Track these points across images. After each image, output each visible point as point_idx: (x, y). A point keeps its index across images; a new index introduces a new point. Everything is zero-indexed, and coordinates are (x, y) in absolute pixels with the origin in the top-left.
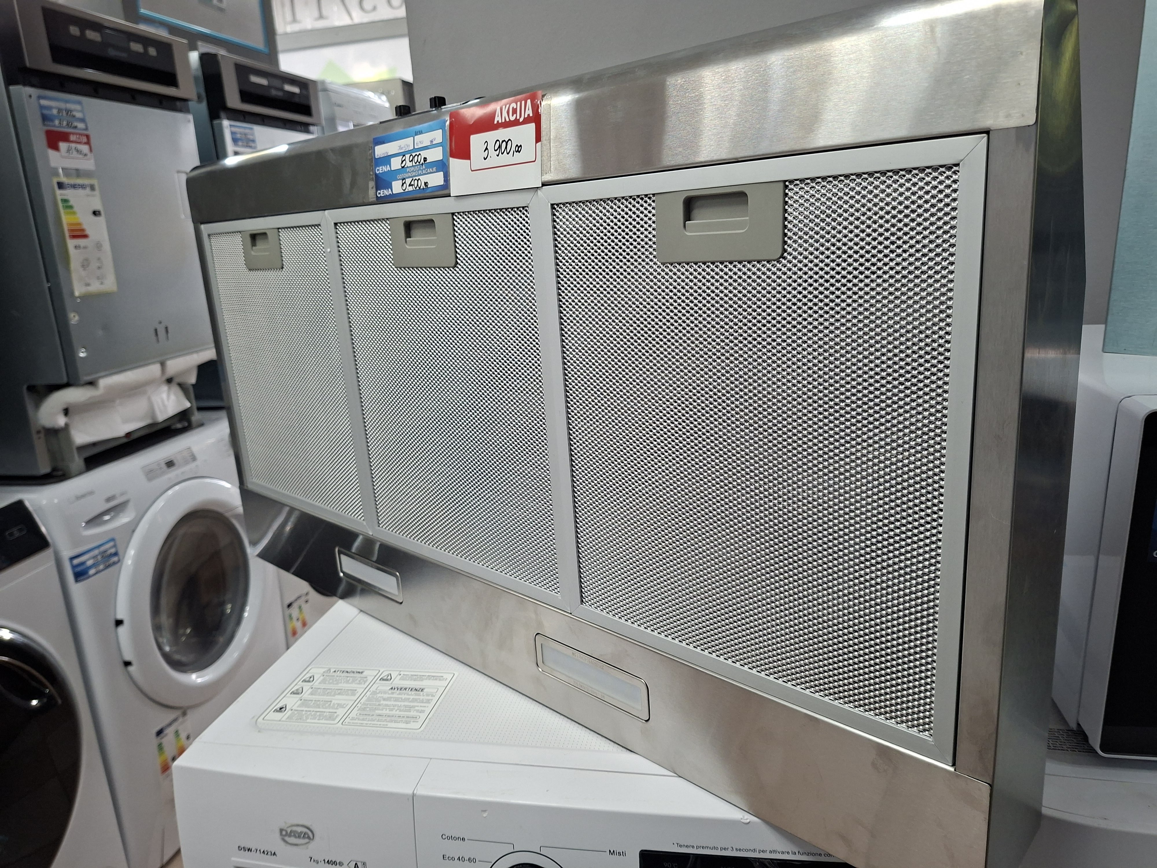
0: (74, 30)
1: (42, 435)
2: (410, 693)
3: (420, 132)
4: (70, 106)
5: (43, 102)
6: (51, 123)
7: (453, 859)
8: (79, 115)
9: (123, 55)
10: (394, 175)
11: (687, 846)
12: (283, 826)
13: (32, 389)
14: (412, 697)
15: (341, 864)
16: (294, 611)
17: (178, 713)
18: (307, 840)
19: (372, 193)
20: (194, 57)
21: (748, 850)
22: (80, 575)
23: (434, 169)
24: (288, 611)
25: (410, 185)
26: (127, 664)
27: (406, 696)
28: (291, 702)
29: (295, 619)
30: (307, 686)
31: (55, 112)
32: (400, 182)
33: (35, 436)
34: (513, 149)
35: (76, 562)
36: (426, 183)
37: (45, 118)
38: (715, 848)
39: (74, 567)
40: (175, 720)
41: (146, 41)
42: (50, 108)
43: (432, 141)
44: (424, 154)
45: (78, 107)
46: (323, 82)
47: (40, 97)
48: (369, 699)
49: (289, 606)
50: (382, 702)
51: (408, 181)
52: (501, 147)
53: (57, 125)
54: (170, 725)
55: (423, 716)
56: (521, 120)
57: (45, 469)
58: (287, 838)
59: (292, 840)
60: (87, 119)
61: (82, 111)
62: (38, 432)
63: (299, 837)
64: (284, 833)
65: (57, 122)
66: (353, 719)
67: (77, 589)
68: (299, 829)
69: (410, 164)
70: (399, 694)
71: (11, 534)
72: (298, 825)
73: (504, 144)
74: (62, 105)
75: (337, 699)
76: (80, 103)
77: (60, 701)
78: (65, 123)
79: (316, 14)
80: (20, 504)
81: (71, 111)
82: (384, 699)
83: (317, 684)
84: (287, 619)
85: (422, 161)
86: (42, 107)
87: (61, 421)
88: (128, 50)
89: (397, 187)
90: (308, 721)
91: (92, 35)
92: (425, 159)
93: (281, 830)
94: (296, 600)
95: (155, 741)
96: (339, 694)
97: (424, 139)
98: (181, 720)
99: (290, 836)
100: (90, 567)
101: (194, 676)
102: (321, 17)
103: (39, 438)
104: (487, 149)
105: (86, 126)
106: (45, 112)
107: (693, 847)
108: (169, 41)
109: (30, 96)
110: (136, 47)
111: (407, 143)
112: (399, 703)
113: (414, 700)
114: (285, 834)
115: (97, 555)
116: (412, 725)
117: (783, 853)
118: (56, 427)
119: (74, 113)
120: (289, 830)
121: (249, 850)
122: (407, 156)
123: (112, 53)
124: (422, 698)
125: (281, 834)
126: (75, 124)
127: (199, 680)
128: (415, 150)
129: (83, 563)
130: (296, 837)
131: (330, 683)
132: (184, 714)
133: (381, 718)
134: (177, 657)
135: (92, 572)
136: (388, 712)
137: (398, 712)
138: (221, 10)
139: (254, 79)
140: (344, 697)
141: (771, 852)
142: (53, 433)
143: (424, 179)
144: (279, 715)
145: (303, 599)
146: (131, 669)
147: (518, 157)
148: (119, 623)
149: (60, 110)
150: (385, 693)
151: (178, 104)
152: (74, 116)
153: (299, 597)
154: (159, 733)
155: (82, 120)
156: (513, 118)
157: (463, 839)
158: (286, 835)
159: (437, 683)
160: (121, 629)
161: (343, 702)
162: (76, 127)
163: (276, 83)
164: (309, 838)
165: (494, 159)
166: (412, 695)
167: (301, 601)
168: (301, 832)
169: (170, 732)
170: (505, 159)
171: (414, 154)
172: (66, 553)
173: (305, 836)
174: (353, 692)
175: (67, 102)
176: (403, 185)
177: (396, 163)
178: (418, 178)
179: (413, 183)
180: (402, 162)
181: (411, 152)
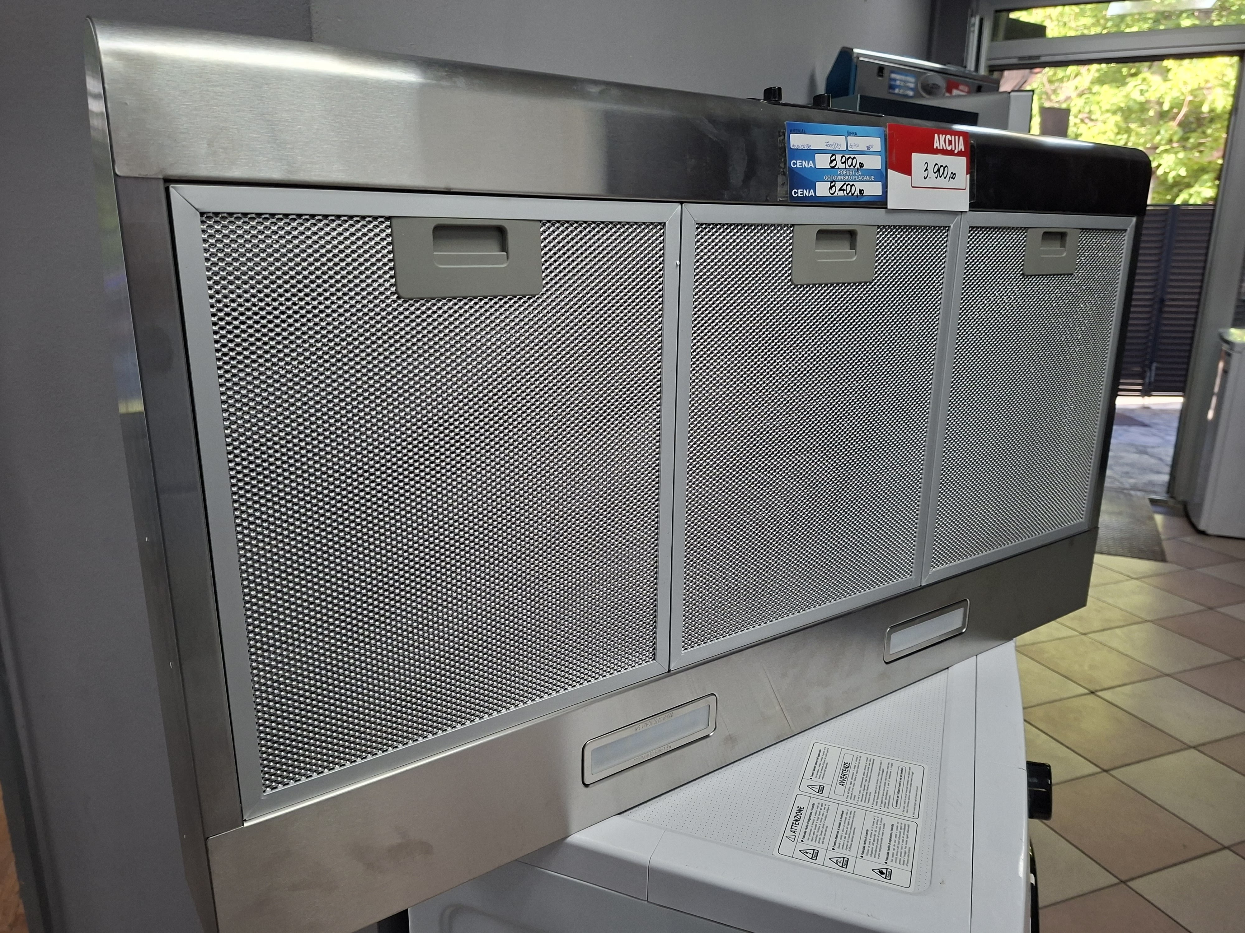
3: (855, 135)
10: (820, 174)
19: (781, 191)
23: (872, 177)
25: (840, 190)
32: (828, 184)
34: (949, 175)
36: (861, 191)
43: (868, 148)
44: (860, 158)
51: (839, 185)
52: (939, 170)
56: (956, 152)
69: (843, 166)
73: (942, 169)
85: (858, 166)
89: (822, 189)
92: (861, 165)
97: (859, 142)
104: (926, 169)
111: (838, 142)
122: (839, 157)
128: (847, 151)
143: (859, 186)
147: (953, 183)
156: (949, 148)
165: (933, 180)
170: (942, 182)
171: (847, 156)
176: (831, 188)
177: (823, 161)
178: (851, 183)
179: (844, 187)
180: (832, 162)
181: (843, 153)
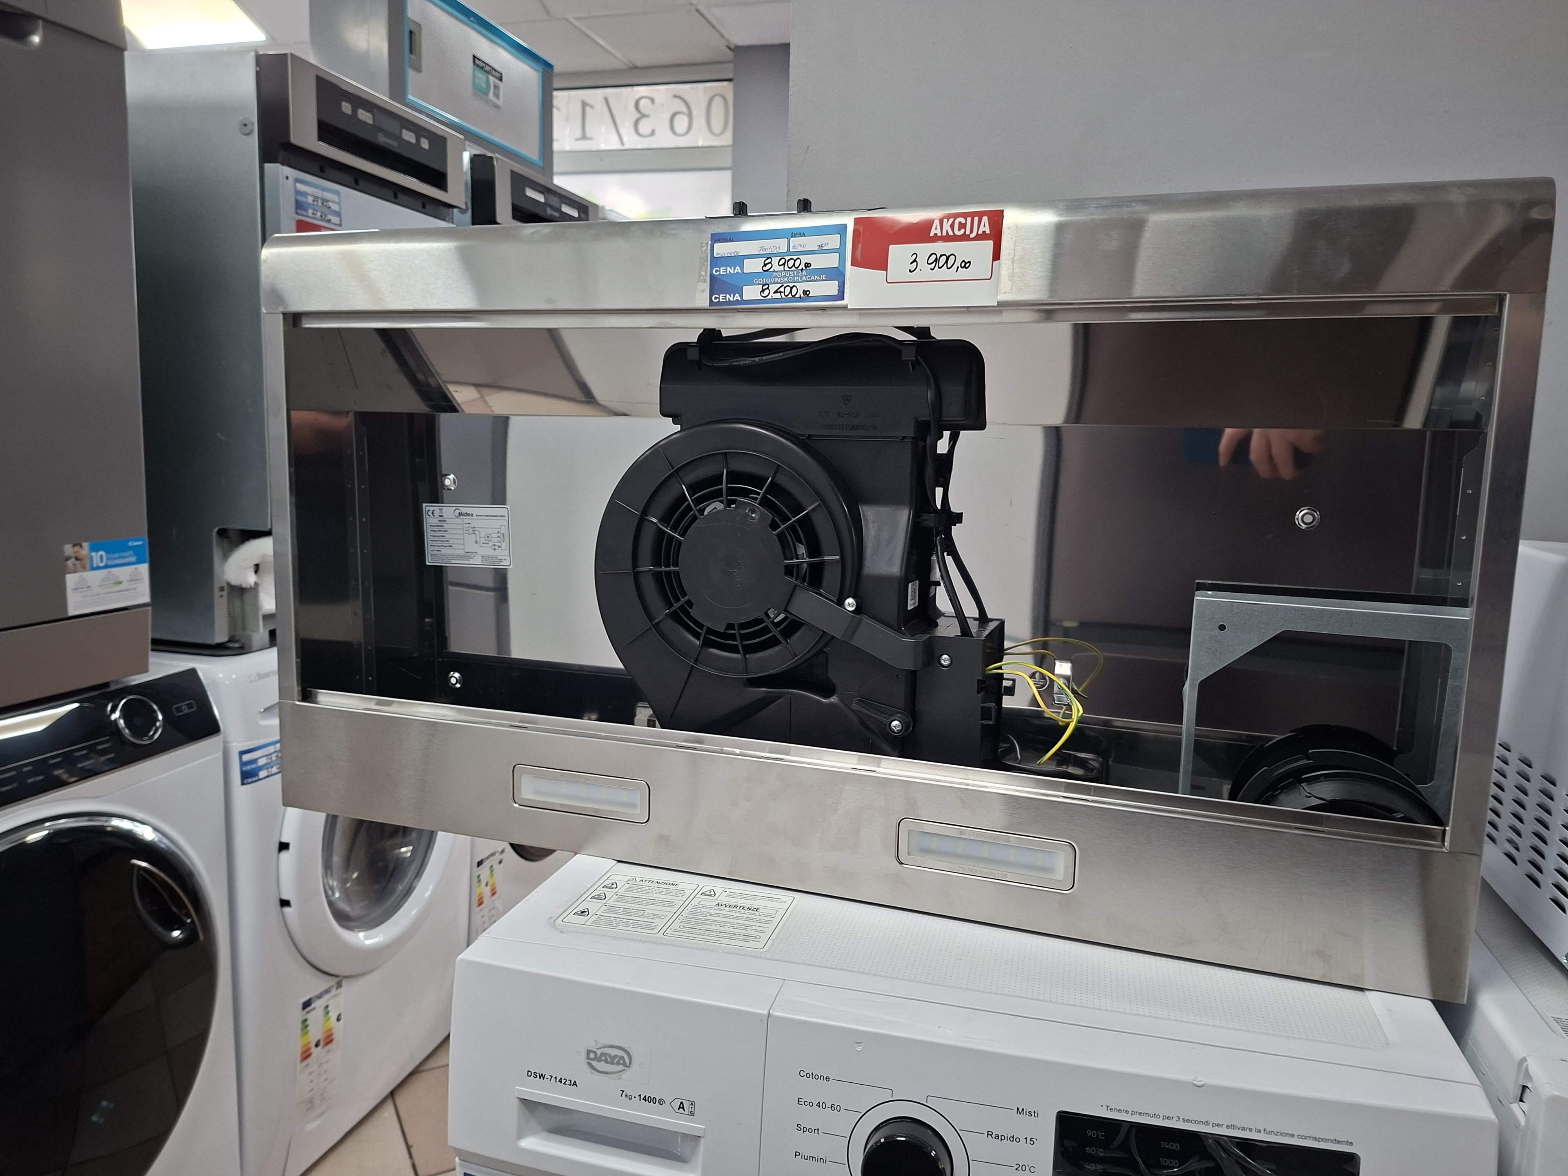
0: (346, 108)
1: (225, 593)
2: (743, 911)
3: (801, 235)
4: (327, 195)
5: (300, 187)
6: (304, 213)
7: (811, 1104)
8: (335, 207)
9: (392, 144)
10: (750, 279)
11: (1119, 1111)
12: (592, 1046)
13: (222, 533)
14: (745, 916)
15: (661, 1102)
16: (484, 871)
17: (332, 981)
18: (621, 1067)
20: (466, 156)
21: (1199, 1122)
22: (248, 776)
23: (823, 277)
24: (477, 871)
25: (776, 292)
26: (285, 903)
27: (737, 914)
28: (593, 906)
29: (483, 883)
30: (609, 893)
31: (310, 199)
32: (760, 288)
33: (217, 593)
34: (957, 265)
35: (246, 758)
36: (805, 292)
37: (299, 206)
38: (1155, 1116)
39: (243, 764)
40: (327, 991)
41: (419, 130)
42: (305, 194)
43: (821, 246)
44: (805, 259)
45: (335, 198)
46: (603, 207)
47: (297, 180)
48: (691, 913)
49: (480, 864)
50: (709, 917)
51: (772, 288)
52: (939, 261)
53: (309, 216)
54: (319, 997)
55: (765, 937)
56: (972, 236)
57: (221, 637)
58: (594, 1063)
59: (601, 1066)
60: (343, 214)
61: (339, 203)
62: (222, 589)
63: (612, 1063)
64: (592, 1055)
65: (310, 212)
66: (676, 930)
67: (241, 793)
68: (614, 1052)
69: (781, 268)
70: (729, 911)
71: (179, 709)
72: (612, 1047)
73: (944, 258)
74: (319, 193)
75: (651, 909)
76: (337, 193)
77: (202, 938)
78: (319, 214)
79: (579, 134)
80: (193, 672)
81: (327, 201)
82: (711, 915)
83: (622, 891)
84: (475, 880)
85: (803, 266)
86: (298, 192)
87: (251, 579)
88: (399, 138)
89: (751, 292)
90: (620, 927)
91: (364, 116)
92: (807, 265)
93: (589, 1052)
94: (488, 858)
95: (298, 1015)
96: (653, 904)
97: (806, 243)
98: (334, 992)
99: (599, 1060)
100: (261, 768)
101: (361, 935)
102: (584, 137)
103: (221, 596)
104: (915, 263)
105: (341, 221)
106: (300, 198)
107: (1127, 1112)
108: (445, 135)
109: (287, 178)
110: (409, 136)
111: (776, 245)
112: (732, 921)
113: (748, 919)
114: (593, 1057)
115: (271, 754)
116: (752, 944)
117: (1244, 1129)
118: (244, 586)
119: (330, 204)
120: (599, 1052)
121: (542, 1076)
122: (776, 260)
123: (382, 139)
124: (758, 917)
125: (588, 1057)
126: (330, 217)
127: (368, 942)
128: (788, 253)
129: (255, 761)
130: (607, 1062)
131: (638, 892)
132: (339, 985)
133: (711, 933)
134: (344, 907)
135: (262, 774)
136: (718, 928)
137: (731, 929)
138: (497, 107)
139: (530, 193)
140: (660, 908)
141: (1228, 1127)
142: (238, 592)
143: (802, 286)
144: (582, 919)
145: (498, 857)
146: (286, 910)
147: (967, 274)
148: (284, 846)
149: (316, 198)
150: (711, 908)
151: (443, 209)
152: (329, 208)
153: (493, 855)
154: (307, 1004)
155: (338, 214)
156: (959, 234)
157: (828, 1079)
158: (593, 1059)
159: (773, 904)
160: (284, 855)
161: (660, 913)
162: (329, 221)
163: (554, 201)
164: (625, 1064)
165: (925, 274)
166: (746, 914)
167: (494, 861)
168: (616, 1056)
169: (318, 1004)
171: (787, 258)
172: (236, 746)
173: (620, 1061)
174: (671, 904)
175: (324, 189)
176: (763, 291)
177: (753, 266)
178: (791, 285)
179: (782, 289)
180: (765, 265)
181: (782, 255)
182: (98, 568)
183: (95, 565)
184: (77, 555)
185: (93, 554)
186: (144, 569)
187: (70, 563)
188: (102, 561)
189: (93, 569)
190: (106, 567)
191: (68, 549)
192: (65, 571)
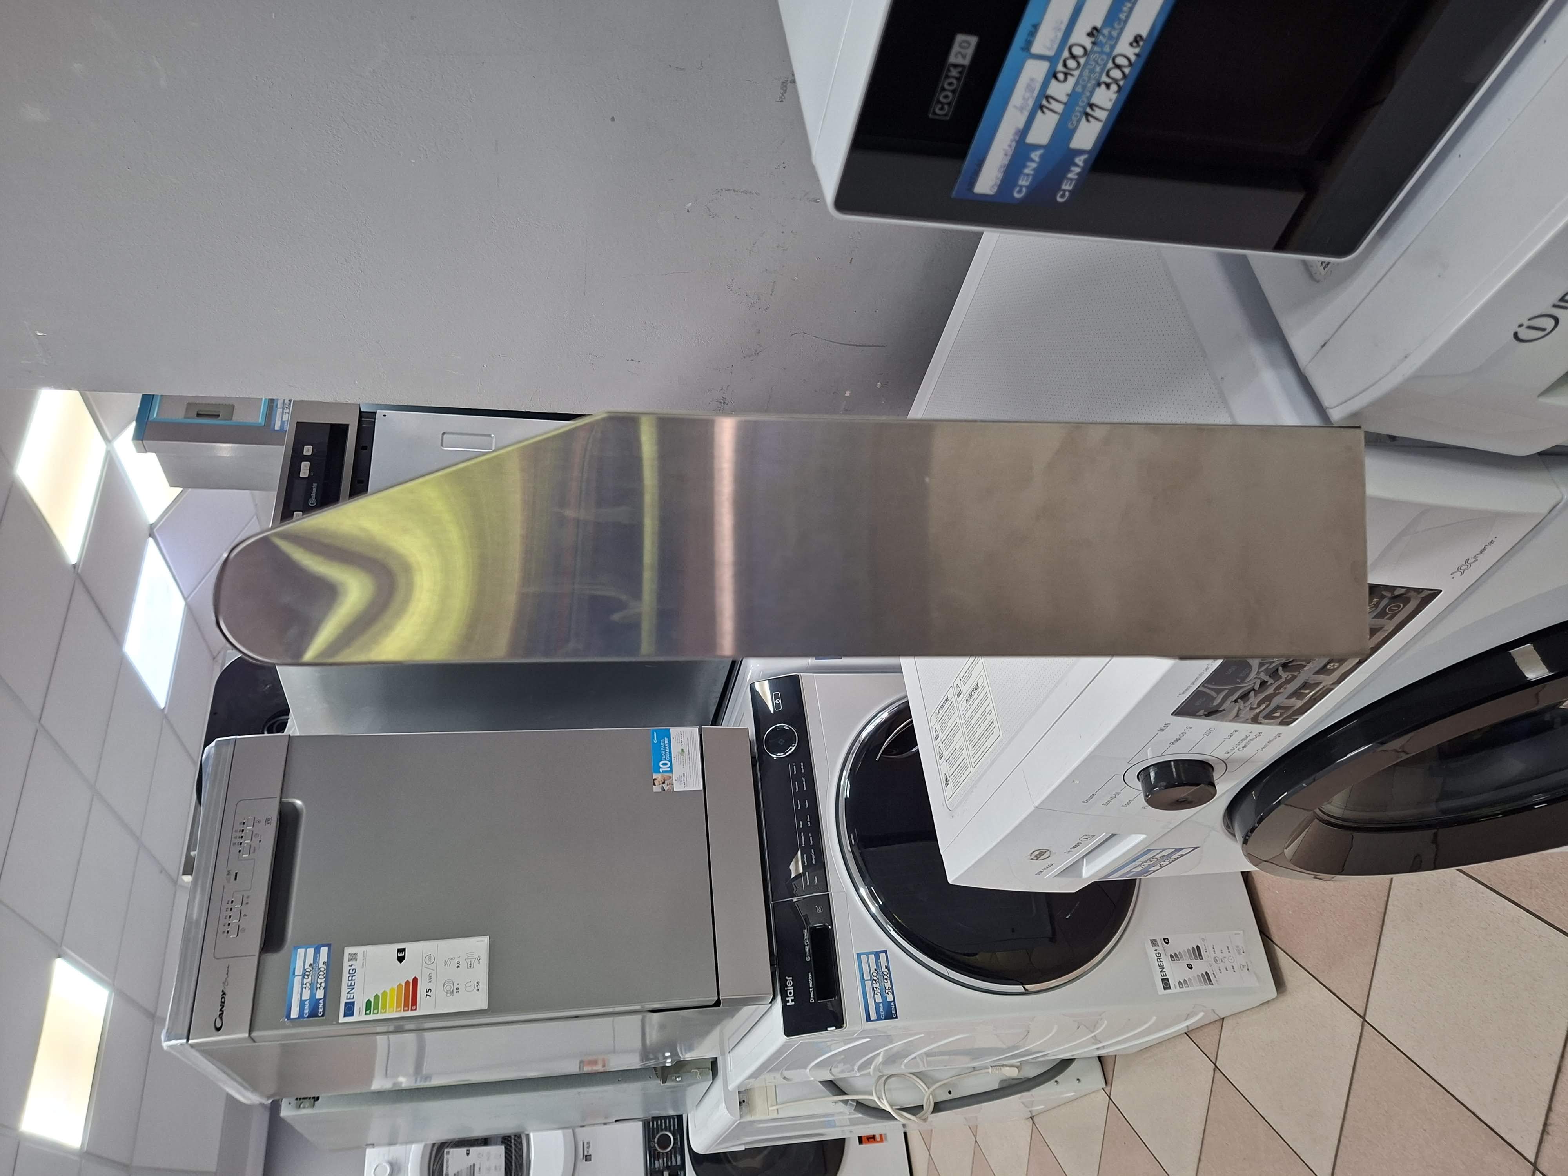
38: (1201, 675)
182: (671, 767)
183: (669, 769)
184: (661, 783)
185: (661, 770)
186: (674, 731)
187: (666, 788)
188: (667, 764)
189: (671, 771)
190: (670, 761)
191: (657, 789)
192: (672, 792)
